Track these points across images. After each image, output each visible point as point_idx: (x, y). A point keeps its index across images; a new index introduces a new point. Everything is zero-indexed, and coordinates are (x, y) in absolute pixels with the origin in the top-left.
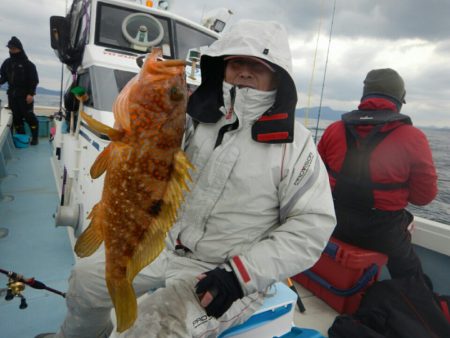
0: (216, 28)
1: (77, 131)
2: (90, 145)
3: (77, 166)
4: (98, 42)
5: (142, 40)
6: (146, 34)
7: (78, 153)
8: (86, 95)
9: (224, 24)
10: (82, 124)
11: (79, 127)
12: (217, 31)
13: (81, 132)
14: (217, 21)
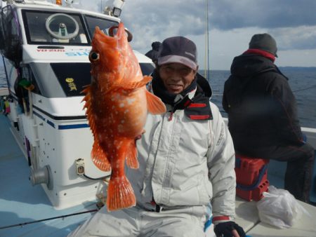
0: (115, 14)
1: (31, 111)
2: (45, 123)
3: (37, 137)
4: (30, 42)
5: (63, 34)
6: (66, 29)
7: (36, 128)
8: (32, 85)
9: (120, 10)
10: (34, 106)
11: (32, 109)
12: (116, 16)
13: (34, 112)
14: (115, 8)
